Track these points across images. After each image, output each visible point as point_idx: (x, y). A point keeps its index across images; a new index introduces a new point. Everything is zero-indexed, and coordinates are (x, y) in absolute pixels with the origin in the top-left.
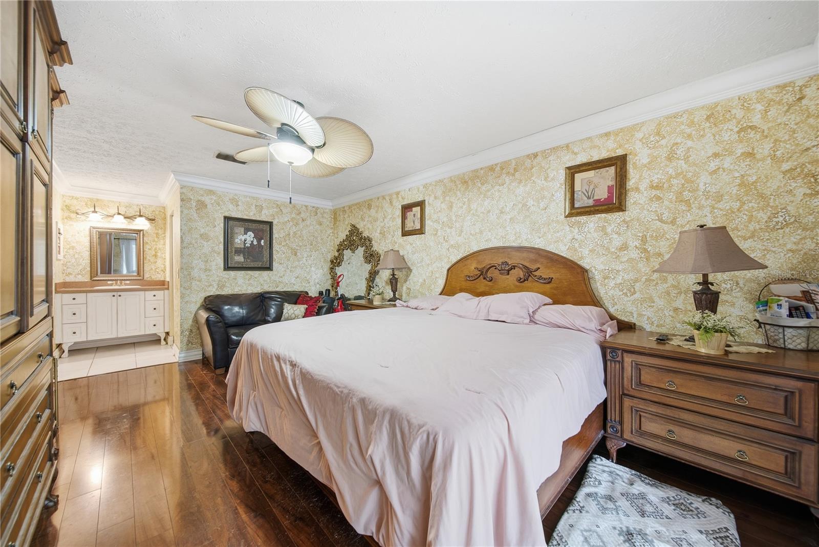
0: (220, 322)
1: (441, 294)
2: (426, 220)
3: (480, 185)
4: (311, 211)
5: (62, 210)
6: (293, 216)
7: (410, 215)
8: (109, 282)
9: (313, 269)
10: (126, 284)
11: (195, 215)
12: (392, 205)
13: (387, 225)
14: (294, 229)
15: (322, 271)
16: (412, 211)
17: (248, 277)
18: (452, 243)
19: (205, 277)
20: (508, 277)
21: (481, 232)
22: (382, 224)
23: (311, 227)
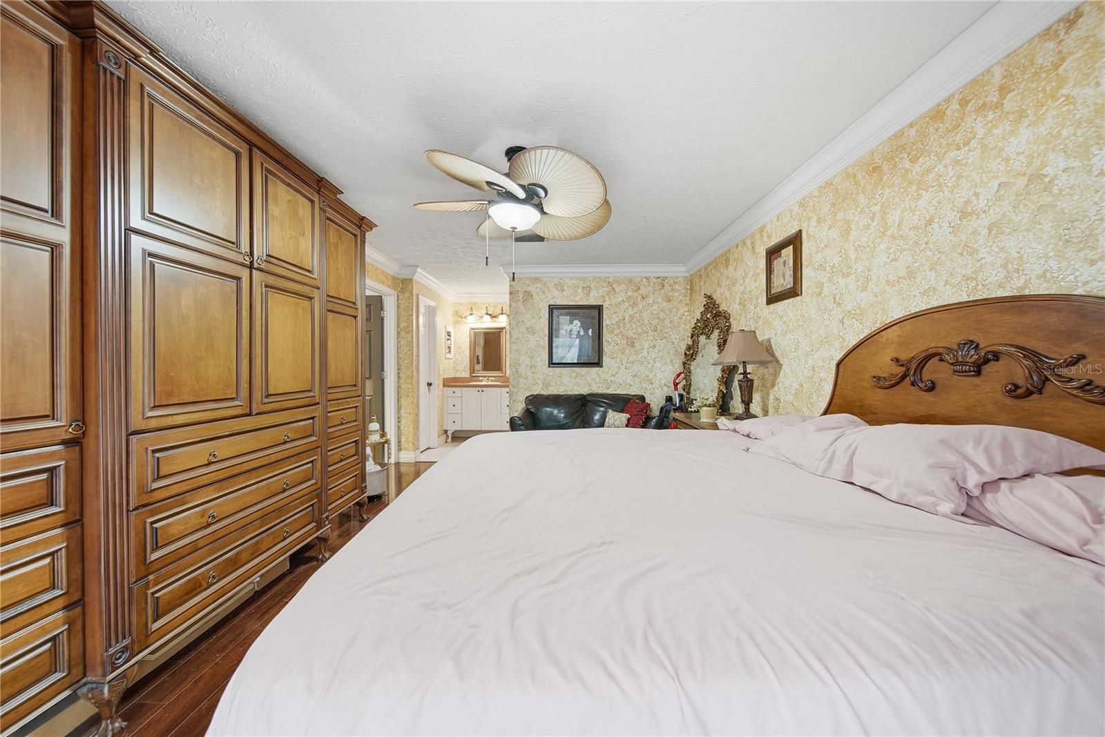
0: (523, 425)
1: (825, 413)
2: (804, 267)
3: (907, 164)
4: (655, 283)
5: (453, 315)
6: (630, 293)
7: (778, 264)
8: (481, 378)
9: (657, 364)
10: (492, 381)
11: (522, 308)
12: (754, 253)
13: (749, 289)
14: (631, 312)
15: (671, 367)
16: (780, 256)
17: (574, 375)
18: (849, 307)
19: (531, 375)
20: (977, 380)
21: (911, 275)
22: (742, 288)
23: (656, 307)
